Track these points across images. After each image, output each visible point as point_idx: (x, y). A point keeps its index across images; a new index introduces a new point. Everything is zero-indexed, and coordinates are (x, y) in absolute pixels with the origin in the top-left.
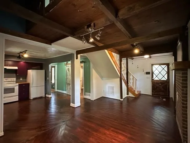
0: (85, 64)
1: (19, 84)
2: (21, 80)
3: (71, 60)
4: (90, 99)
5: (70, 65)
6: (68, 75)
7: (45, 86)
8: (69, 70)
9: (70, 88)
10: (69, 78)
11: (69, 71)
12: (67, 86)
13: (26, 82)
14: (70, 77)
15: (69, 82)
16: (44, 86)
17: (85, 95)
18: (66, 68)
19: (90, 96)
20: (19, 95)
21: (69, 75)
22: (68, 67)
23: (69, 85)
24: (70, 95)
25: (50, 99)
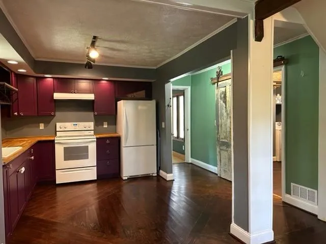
0: (289, 67)
1: (97, 138)
2: (104, 126)
3: (234, 48)
4: (316, 216)
5: (230, 81)
6: (222, 115)
7: (157, 145)
8: (225, 97)
9: (230, 159)
10: (226, 125)
11: (225, 102)
12: (218, 150)
13: (116, 133)
14: (228, 122)
15: (225, 138)
16: (155, 147)
17: (288, 191)
18: (216, 92)
19: (312, 199)
20: (98, 166)
21: (225, 114)
22: (223, 89)
23: (224, 148)
24: (231, 182)
25: (168, 184)
